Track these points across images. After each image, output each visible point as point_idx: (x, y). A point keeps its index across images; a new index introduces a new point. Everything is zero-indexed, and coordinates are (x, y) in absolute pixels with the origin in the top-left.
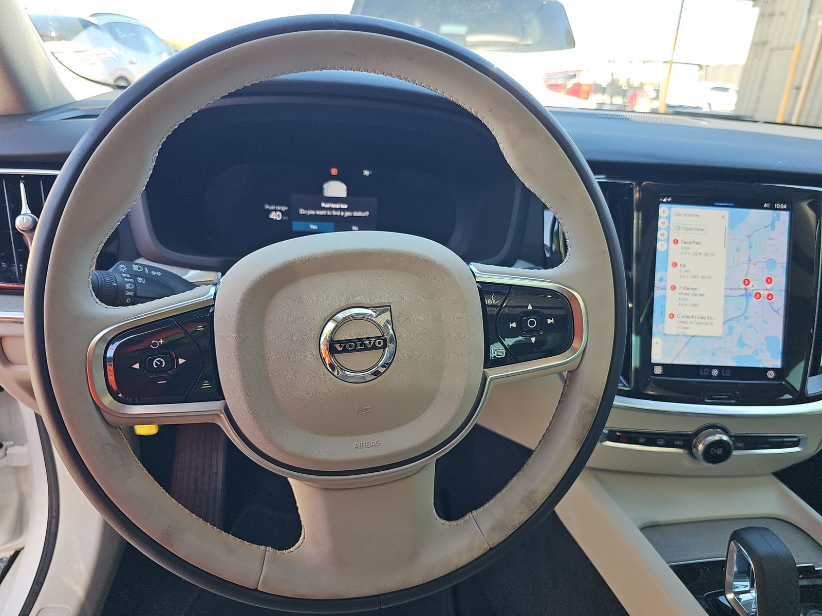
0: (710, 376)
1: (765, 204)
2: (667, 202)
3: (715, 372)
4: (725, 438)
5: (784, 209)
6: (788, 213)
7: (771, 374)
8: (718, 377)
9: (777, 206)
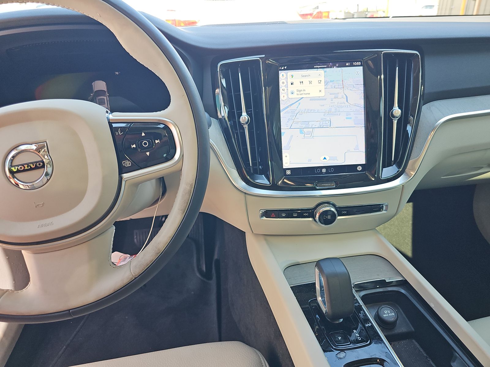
0: (322, 173)
1: (347, 63)
2: (284, 69)
3: (324, 170)
4: (333, 209)
5: (359, 66)
6: (362, 67)
7: (359, 168)
8: (326, 173)
9: (355, 63)
